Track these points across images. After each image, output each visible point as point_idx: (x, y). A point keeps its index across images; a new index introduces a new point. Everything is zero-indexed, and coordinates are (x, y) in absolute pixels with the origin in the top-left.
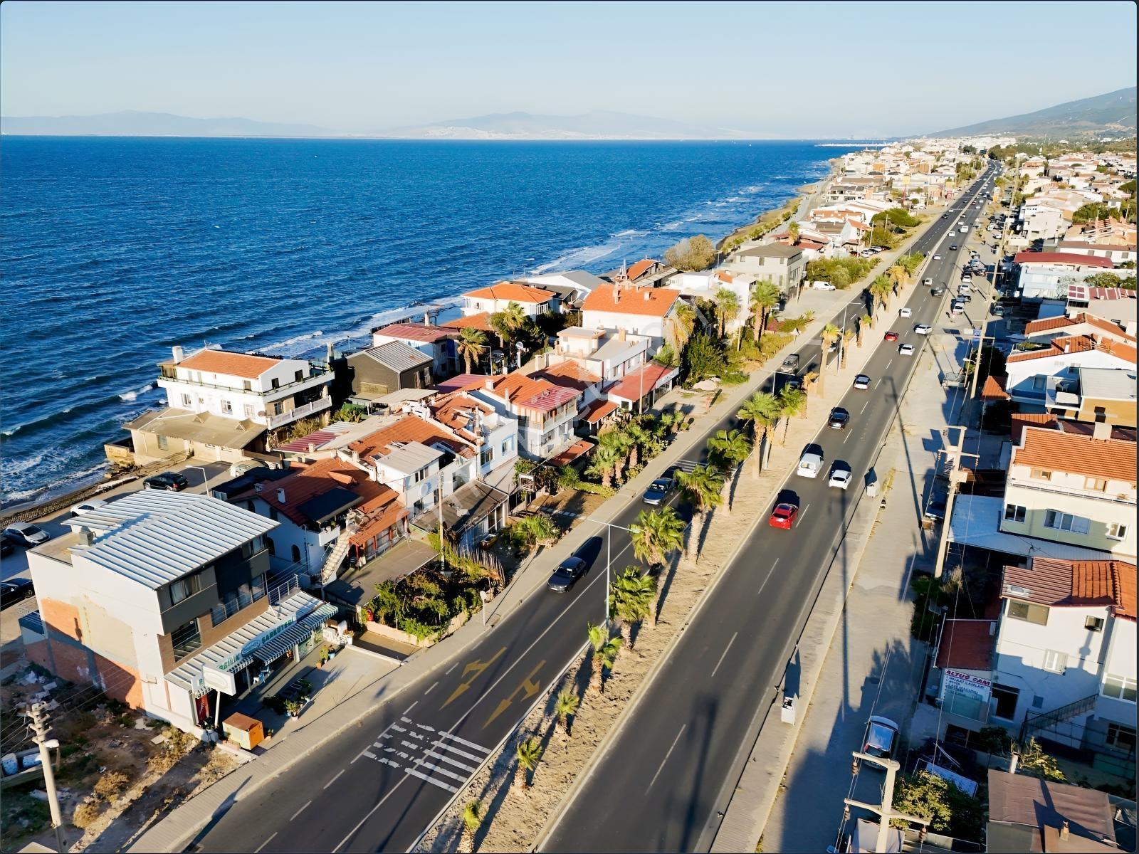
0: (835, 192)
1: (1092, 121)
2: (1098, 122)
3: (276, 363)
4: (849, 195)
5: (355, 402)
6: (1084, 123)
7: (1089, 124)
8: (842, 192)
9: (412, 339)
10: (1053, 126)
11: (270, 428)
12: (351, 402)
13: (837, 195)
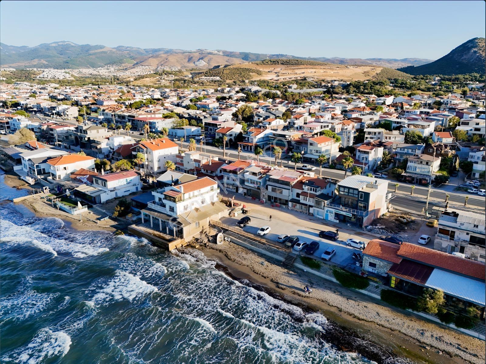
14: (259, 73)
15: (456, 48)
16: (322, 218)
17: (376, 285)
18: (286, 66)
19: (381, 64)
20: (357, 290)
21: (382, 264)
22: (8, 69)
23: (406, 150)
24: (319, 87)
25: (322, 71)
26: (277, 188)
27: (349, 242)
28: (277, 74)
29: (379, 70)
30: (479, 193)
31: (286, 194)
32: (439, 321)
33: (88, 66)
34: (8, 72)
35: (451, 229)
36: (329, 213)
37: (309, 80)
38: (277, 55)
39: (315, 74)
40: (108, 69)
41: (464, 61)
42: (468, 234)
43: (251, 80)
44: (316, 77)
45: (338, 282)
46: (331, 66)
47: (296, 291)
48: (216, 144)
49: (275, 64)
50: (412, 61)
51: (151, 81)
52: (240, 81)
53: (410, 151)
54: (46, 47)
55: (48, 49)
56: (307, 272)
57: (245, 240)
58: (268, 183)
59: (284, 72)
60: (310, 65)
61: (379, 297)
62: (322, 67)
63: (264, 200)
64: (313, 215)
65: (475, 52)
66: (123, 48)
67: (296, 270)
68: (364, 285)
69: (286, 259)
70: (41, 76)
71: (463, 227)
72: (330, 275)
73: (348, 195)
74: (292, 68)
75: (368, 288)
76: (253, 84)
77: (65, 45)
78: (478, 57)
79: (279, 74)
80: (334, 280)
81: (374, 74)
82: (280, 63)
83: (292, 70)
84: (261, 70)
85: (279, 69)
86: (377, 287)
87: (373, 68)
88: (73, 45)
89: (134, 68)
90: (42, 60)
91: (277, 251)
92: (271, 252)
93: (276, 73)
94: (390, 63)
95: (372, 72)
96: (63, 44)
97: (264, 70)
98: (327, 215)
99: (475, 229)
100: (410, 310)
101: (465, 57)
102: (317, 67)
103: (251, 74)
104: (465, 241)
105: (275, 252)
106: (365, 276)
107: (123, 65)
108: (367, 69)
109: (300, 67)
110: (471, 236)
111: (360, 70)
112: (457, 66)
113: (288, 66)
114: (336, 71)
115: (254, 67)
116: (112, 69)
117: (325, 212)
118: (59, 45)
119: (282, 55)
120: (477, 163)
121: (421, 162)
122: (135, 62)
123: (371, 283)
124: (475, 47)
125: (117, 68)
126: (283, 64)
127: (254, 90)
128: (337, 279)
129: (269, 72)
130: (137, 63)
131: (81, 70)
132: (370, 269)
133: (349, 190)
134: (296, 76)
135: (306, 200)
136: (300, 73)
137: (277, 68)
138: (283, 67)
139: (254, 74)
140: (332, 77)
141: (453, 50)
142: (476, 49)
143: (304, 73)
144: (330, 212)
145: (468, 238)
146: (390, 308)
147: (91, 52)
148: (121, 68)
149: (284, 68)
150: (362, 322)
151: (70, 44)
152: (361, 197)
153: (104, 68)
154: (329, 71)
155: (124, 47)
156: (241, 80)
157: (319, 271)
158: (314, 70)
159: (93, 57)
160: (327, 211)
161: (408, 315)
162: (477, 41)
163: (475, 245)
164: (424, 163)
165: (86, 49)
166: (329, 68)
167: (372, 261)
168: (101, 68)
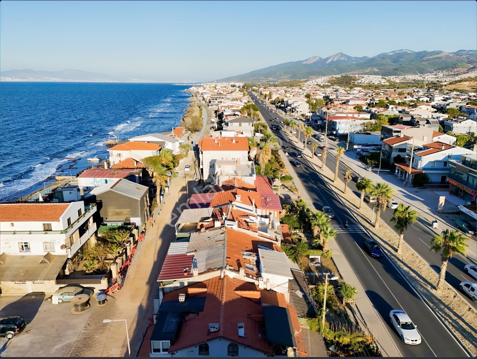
0: (213, 99)
1: (264, 77)
2: (266, 77)
3: (68, 205)
4: (219, 101)
5: (109, 224)
6: (261, 78)
7: (263, 78)
8: (216, 99)
9: (108, 177)
10: (252, 79)
11: (70, 257)
12: (106, 225)
13: (215, 100)
22: (335, 76)
33: (417, 72)
34: (334, 79)
40: (436, 75)
48: (368, 161)
51: (470, 85)
54: (383, 57)
55: (383, 58)
66: (464, 52)
70: (359, 81)
77: (402, 53)
88: (409, 52)
89: (468, 73)
90: (374, 68)
96: (400, 52)
107: (455, 70)
116: (441, 75)
118: (395, 53)
122: (472, 66)
125: (447, 74)
130: (472, 68)
131: (406, 76)
147: (425, 59)
148: (451, 73)
151: (407, 52)
153: (433, 74)
155: (465, 50)
159: (426, 63)
165: (421, 55)
168: (429, 74)
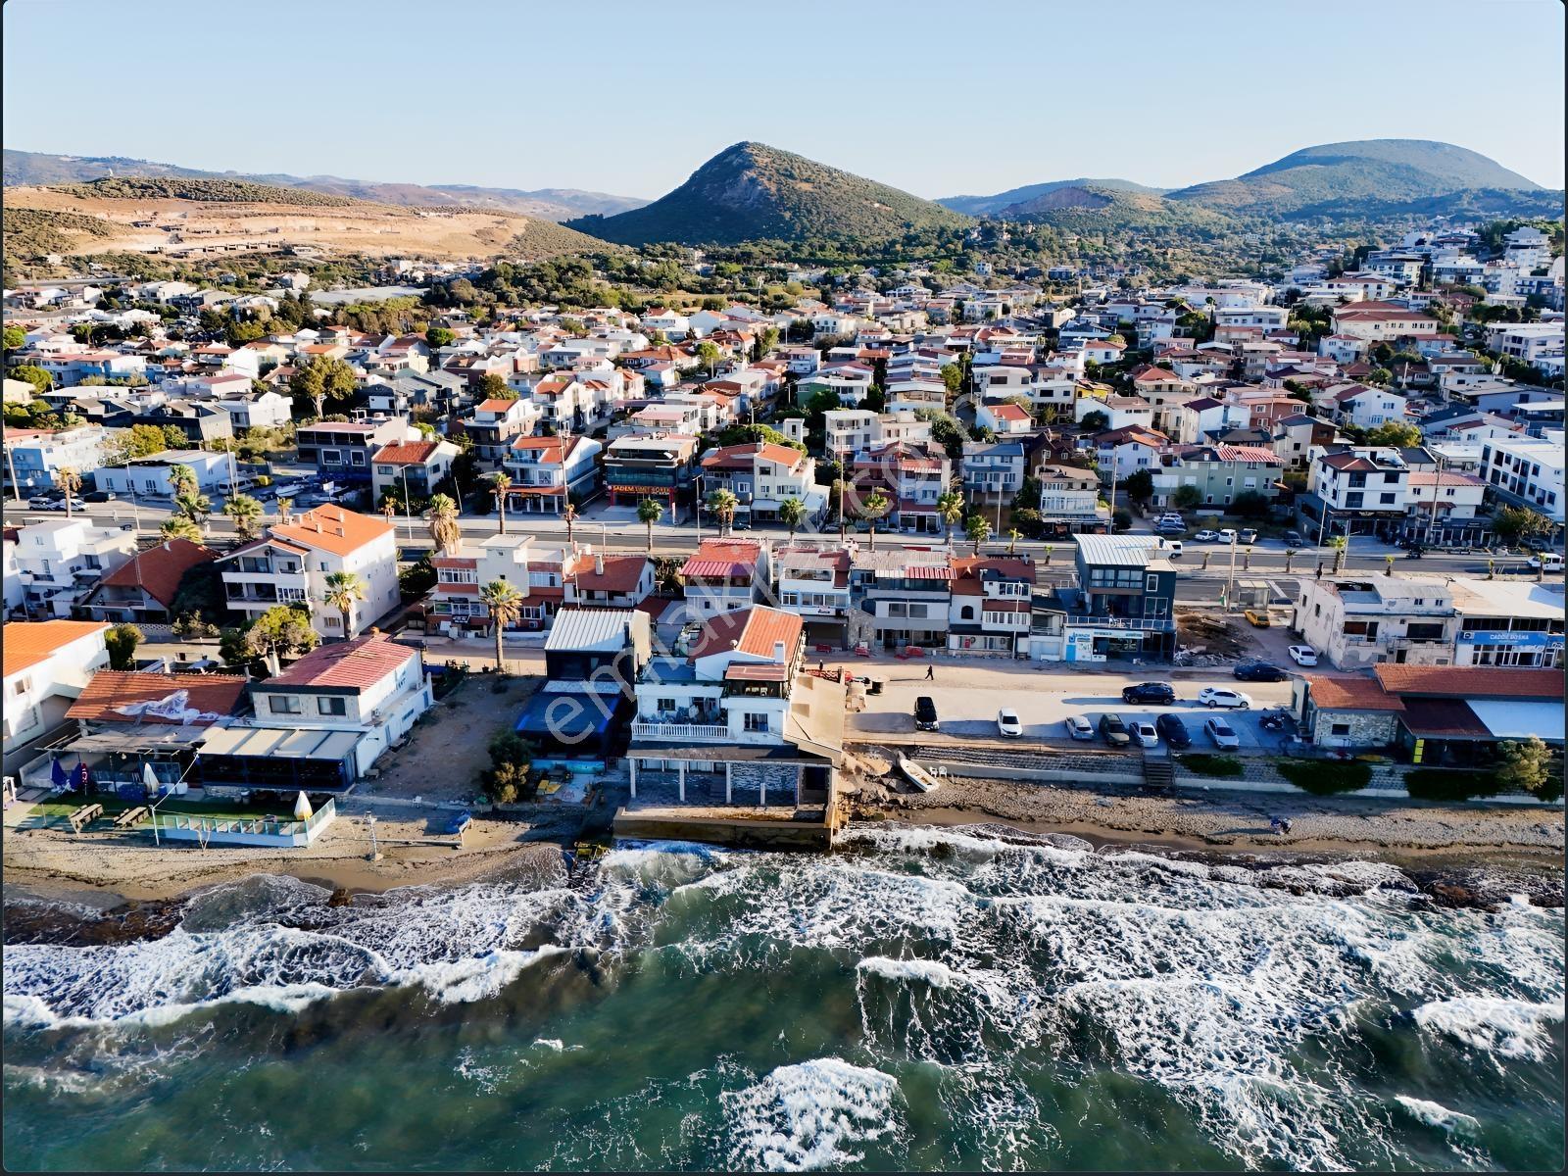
14: (98, 230)
15: (703, 168)
16: (1056, 658)
17: (1387, 769)
18: (200, 204)
19: (483, 203)
20: (1351, 793)
21: (1363, 721)
23: (987, 459)
24: (388, 283)
25: (340, 226)
26: (909, 604)
27: (1211, 697)
28: (170, 234)
29: (518, 227)
30: (1221, 538)
31: (939, 614)
32: (1536, 801)
35: (1368, 620)
36: (1077, 643)
37: (305, 256)
38: (103, 160)
39: (319, 236)
41: (730, 204)
42: (1403, 622)
43: (73, 253)
44: (327, 247)
45: (1300, 790)
46: (365, 209)
47: (1261, 837)
49: (152, 195)
50: (566, 197)
52: (22, 258)
53: (997, 461)
56: (1212, 790)
57: (992, 761)
58: (872, 594)
59: (199, 226)
60: (291, 201)
61: (1405, 793)
62: (337, 212)
63: (864, 645)
64: (1028, 657)
65: (752, 181)
67: (1189, 794)
68: (1363, 778)
69: (1144, 774)
71: (1393, 610)
72: (1273, 780)
73: (1115, 586)
74: (225, 211)
75: (1375, 780)
76: (85, 268)
78: (761, 193)
79: (181, 234)
80: (1290, 788)
81: (509, 238)
82: (171, 192)
83: (228, 221)
84: (101, 215)
85: (173, 212)
86: (1391, 773)
87: (500, 219)
91: (1106, 763)
92: (1091, 770)
93: (167, 229)
94: (510, 203)
95: (500, 232)
97: (115, 217)
98: (1072, 650)
99: (1419, 608)
100: (1477, 799)
101: (729, 194)
102: (319, 210)
103: (62, 230)
104: (1401, 638)
105: (1103, 767)
106: (1350, 757)
108: (484, 221)
109: (256, 211)
110: (1411, 626)
111: (462, 225)
112: (718, 219)
113: (209, 203)
114: (389, 229)
115: (65, 205)
117: (1067, 642)
119: (126, 163)
120: (1158, 472)
121: (1070, 486)
123: (1374, 768)
124: (750, 167)
126: (182, 196)
127: (169, 296)
128: (1297, 783)
129: (136, 224)
132: (1337, 741)
133: (1117, 575)
134: (252, 241)
135: (1002, 621)
136: (260, 230)
137: (165, 211)
138: (190, 207)
139: (73, 231)
140: (382, 245)
141: (696, 174)
142: (751, 174)
143: (276, 231)
144: (1081, 640)
145: (1403, 630)
146: (1442, 806)
149: (195, 212)
150: (1441, 851)
152: (1152, 587)
154: (362, 225)
156: (29, 256)
157: (1242, 778)
158: (310, 223)
160: (1072, 639)
161: (1483, 808)
162: (748, 150)
163: (1424, 642)
164: (1078, 486)
166: (363, 215)
167: (1339, 720)
